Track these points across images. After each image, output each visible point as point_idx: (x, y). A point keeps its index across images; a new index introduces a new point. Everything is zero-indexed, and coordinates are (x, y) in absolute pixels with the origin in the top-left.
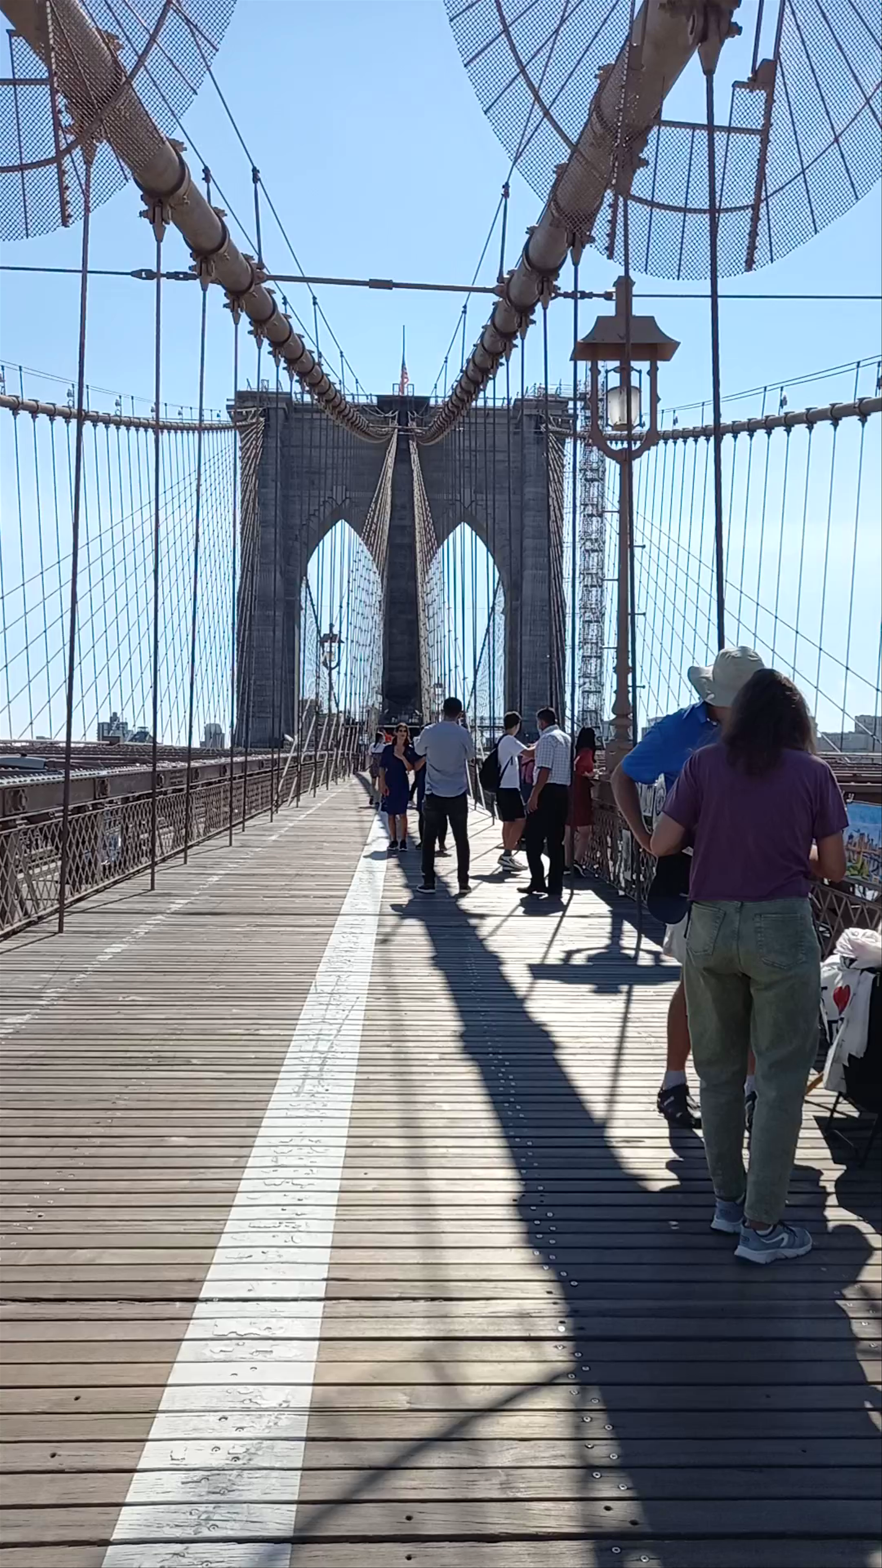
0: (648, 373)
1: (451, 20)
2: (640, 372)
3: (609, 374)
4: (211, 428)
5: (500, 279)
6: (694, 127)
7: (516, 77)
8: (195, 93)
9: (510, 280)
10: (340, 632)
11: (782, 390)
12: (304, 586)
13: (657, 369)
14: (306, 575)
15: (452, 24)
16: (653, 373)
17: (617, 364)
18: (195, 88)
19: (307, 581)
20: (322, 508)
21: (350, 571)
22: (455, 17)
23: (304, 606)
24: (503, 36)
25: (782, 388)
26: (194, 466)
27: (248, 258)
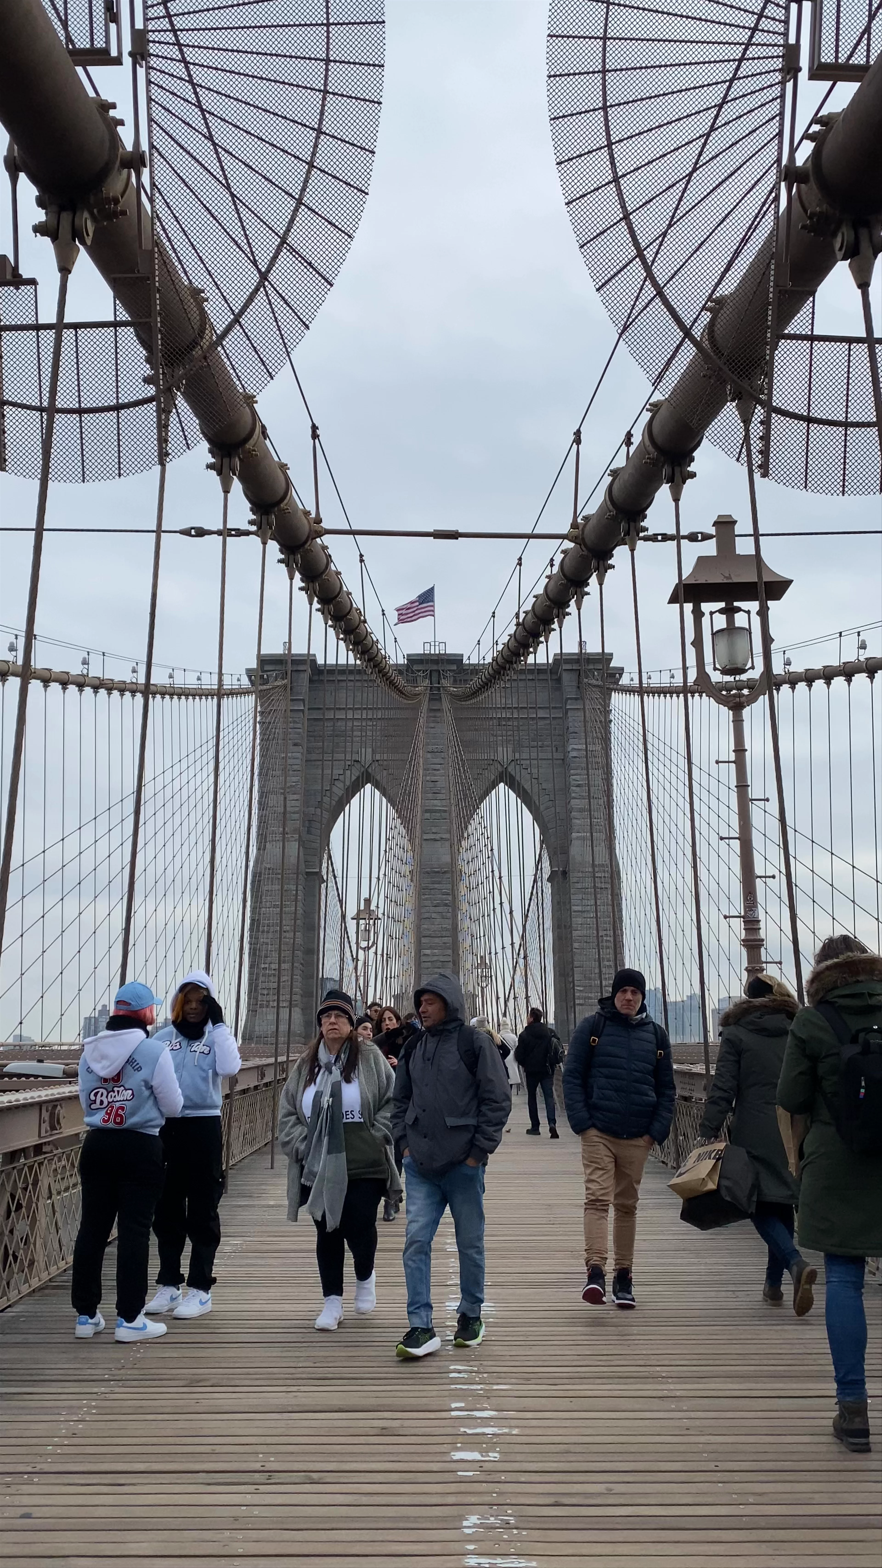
0: (758, 613)
1: (582, 247)
2: (748, 612)
3: (714, 616)
4: (232, 693)
5: (574, 525)
6: (850, 340)
7: (652, 299)
8: (307, 327)
9: (585, 526)
10: (378, 907)
11: (859, 635)
12: (326, 856)
13: (768, 608)
14: (328, 845)
15: (583, 250)
16: (763, 613)
17: (722, 605)
18: (307, 323)
19: (329, 850)
20: (348, 772)
21: (387, 839)
22: (585, 244)
23: (325, 878)
24: (637, 259)
25: (859, 633)
26: (212, 732)
27: (307, 513)
